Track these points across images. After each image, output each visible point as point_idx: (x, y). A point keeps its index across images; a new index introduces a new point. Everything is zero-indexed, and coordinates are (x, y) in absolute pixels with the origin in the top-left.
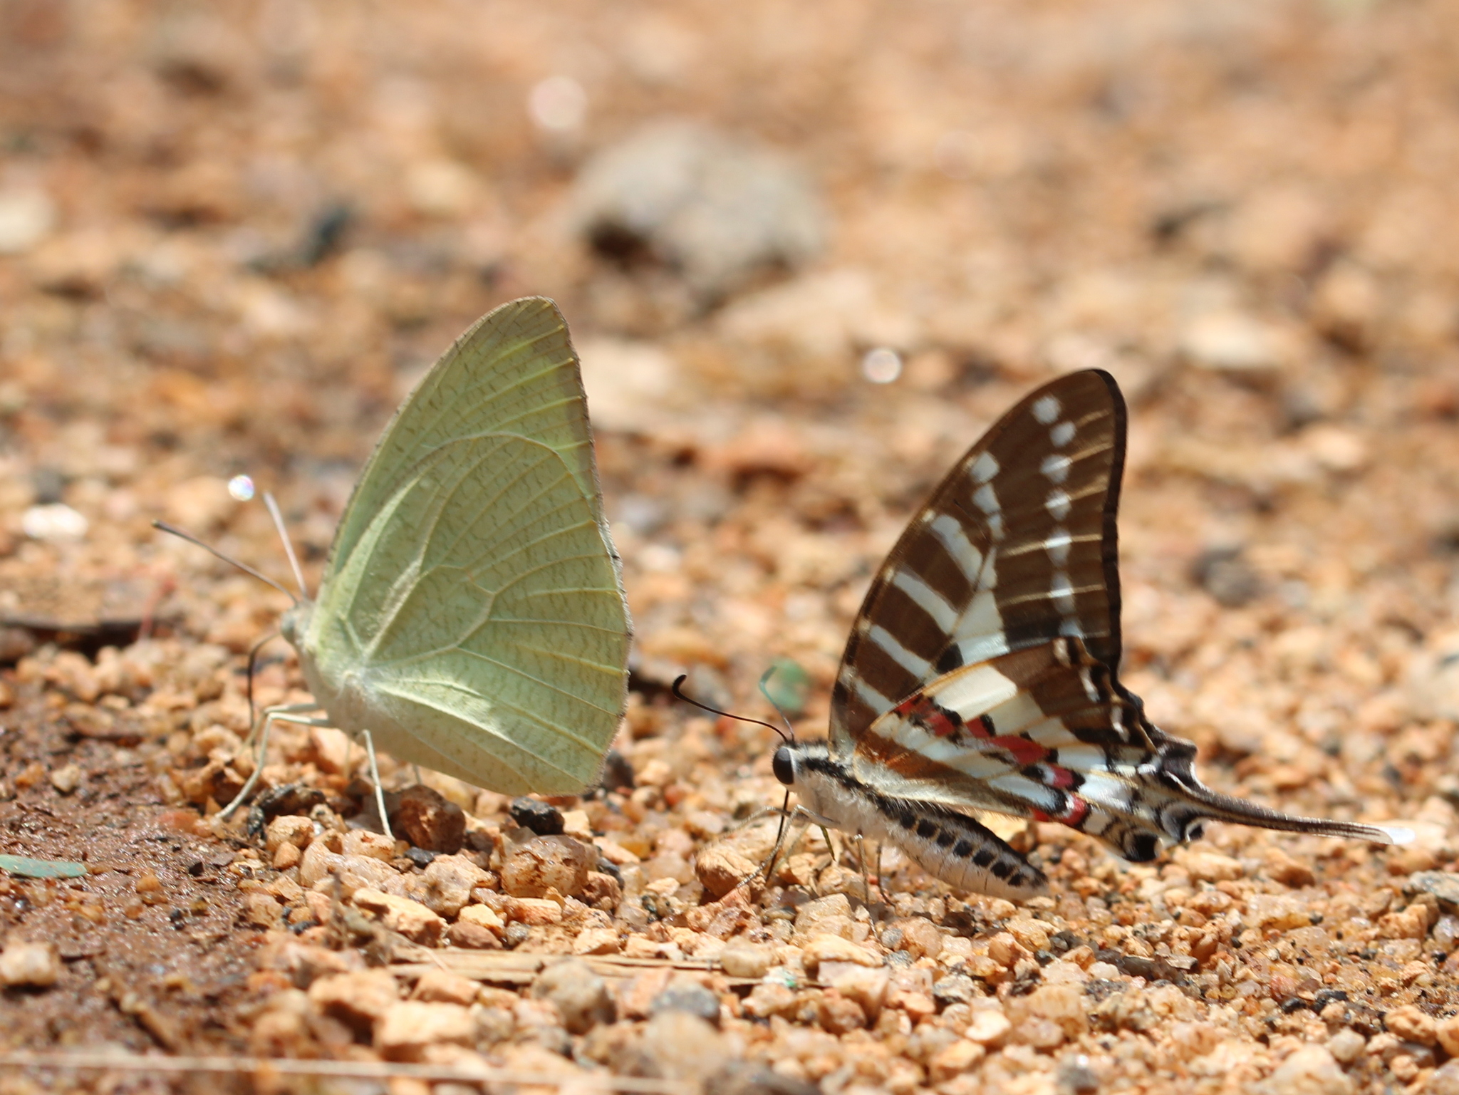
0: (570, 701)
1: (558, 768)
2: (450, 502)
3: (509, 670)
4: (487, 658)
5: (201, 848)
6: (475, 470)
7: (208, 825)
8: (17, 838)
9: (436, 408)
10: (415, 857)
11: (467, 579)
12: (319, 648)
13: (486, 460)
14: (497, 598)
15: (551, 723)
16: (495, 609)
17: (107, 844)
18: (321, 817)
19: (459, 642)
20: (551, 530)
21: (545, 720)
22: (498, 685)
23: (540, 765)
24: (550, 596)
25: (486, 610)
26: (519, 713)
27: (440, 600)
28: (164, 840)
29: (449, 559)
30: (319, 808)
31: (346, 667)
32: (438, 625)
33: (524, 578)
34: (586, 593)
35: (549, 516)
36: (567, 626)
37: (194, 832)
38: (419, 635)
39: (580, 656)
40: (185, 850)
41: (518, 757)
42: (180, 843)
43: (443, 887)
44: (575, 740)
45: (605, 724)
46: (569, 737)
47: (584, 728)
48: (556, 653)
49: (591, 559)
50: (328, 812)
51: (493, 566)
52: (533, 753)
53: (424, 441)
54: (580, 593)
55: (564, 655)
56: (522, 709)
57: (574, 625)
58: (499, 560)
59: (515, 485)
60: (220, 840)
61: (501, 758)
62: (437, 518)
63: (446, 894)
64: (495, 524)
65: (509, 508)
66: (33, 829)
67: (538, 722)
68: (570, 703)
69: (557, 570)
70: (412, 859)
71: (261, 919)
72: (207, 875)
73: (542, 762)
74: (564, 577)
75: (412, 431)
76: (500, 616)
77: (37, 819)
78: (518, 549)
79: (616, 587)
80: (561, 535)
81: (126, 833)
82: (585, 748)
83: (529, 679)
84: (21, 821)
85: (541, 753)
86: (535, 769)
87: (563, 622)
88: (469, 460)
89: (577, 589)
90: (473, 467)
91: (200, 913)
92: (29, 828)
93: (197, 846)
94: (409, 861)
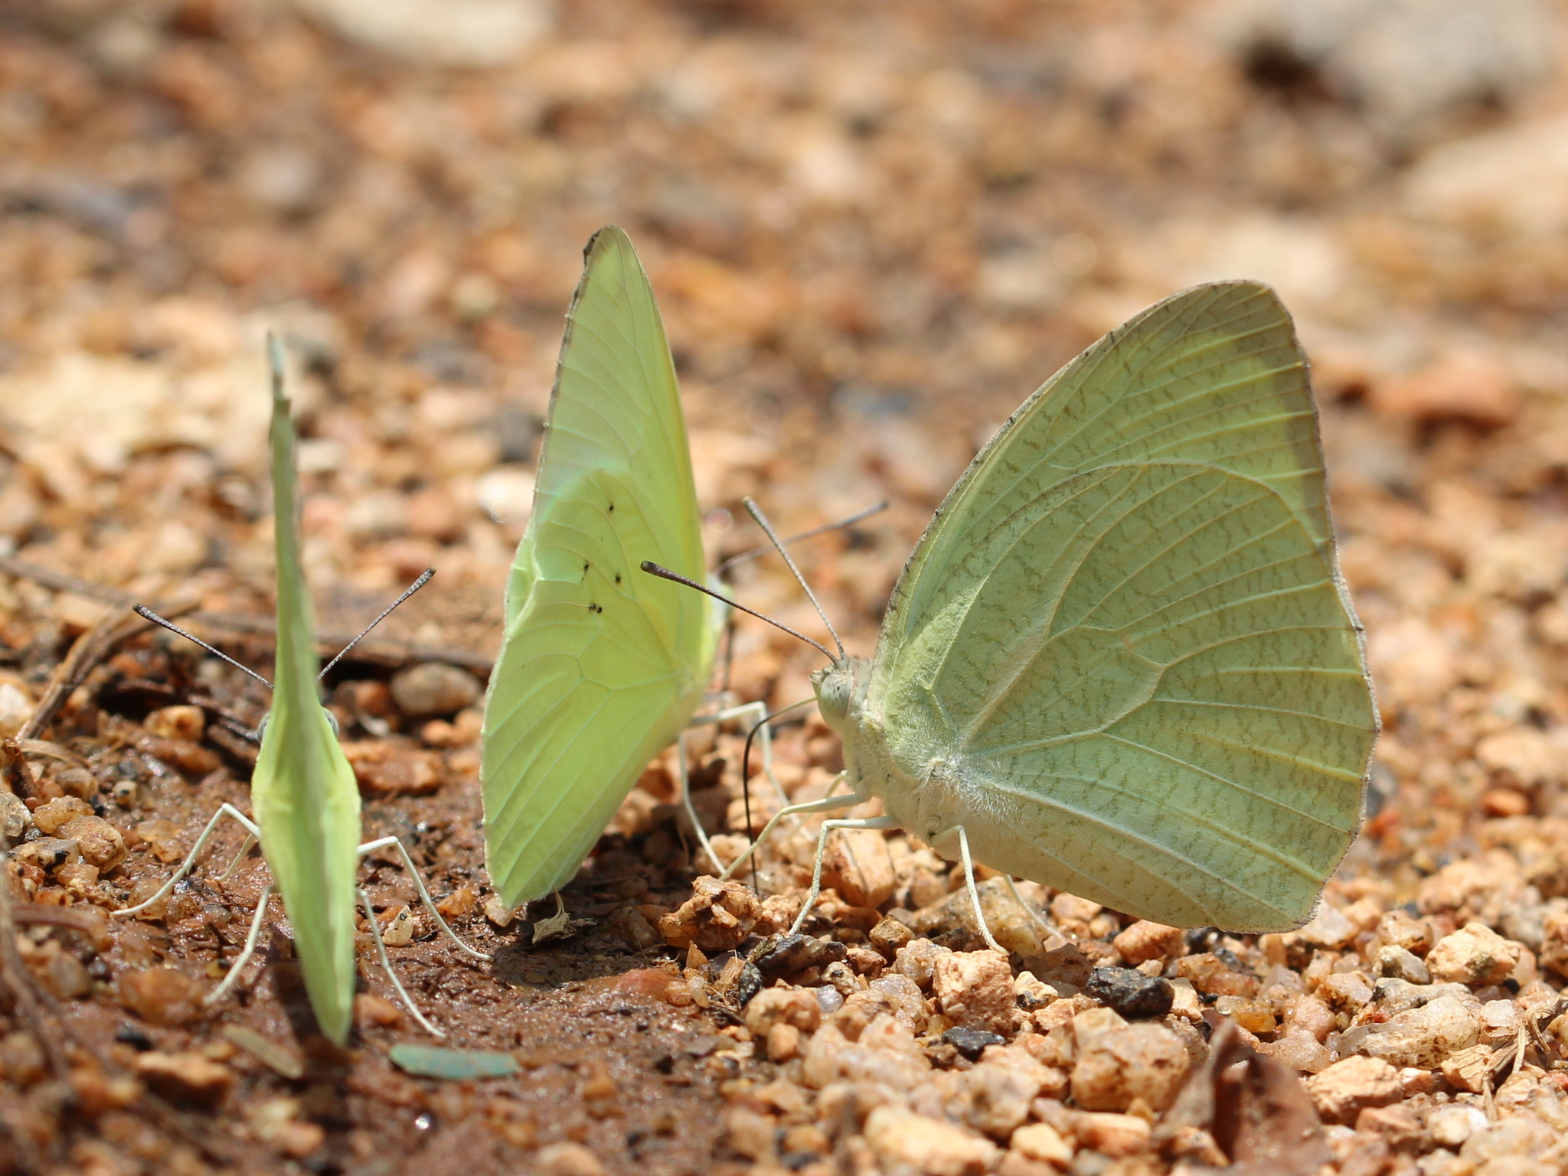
0: (1275, 810)
1: (1256, 897)
2: (1100, 545)
3: (1183, 766)
4: (1147, 748)
5: (675, 1026)
6: (1143, 506)
7: (688, 989)
8: (431, 1005)
9: (1076, 418)
10: (960, 1042)
11: (1119, 644)
12: (888, 726)
13: (1162, 494)
14: (1167, 671)
15: (1245, 837)
16: (1163, 686)
17: (550, 1016)
18: (838, 979)
19: (1104, 727)
20: (1261, 591)
21: (1236, 833)
22: (1166, 785)
23: (1227, 893)
24: (1255, 674)
25: (1150, 686)
26: (1198, 822)
27: (1077, 669)
28: (626, 1013)
29: (1093, 619)
30: (834, 966)
31: (932, 753)
32: (1072, 702)
33: (1214, 649)
34: (1312, 674)
35: (1259, 573)
36: (1278, 715)
37: (668, 999)
38: (1043, 713)
39: (1296, 753)
40: (655, 1032)
41: (1196, 882)
42: (647, 1018)
43: (991, 1099)
44: (1280, 861)
45: (1328, 843)
46: (1274, 858)
47: (1295, 846)
48: (1256, 747)
49: (1323, 632)
50: (848, 972)
51: (1164, 631)
52: (1218, 877)
53: (1054, 458)
54: (1303, 674)
55: (1271, 751)
56: (1204, 818)
57: (1290, 715)
58: (1174, 624)
59: (1206, 529)
60: (702, 1010)
61: (1170, 881)
62: (1077, 565)
63: (996, 1108)
64: (1172, 578)
65: (1196, 559)
66: (453, 992)
67: (1227, 836)
68: (1274, 813)
69: (1267, 643)
70: (955, 1045)
71: (746, 1145)
72: (682, 1072)
73: (1231, 888)
74: (1278, 652)
75: (1035, 446)
76: (1171, 695)
77: (459, 978)
78: (1208, 612)
79: (1360, 669)
80: (1278, 597)
81: (576, 1000)
82: (1295, 871)
83: (1212, 778)
84: (439, 978)
85: (1230, 876)
86: (1221, 895)
87: (1273, 709)
88: (1133, 492)
89: (1298, 669)
90: (1140, 503)
91: (666, 1132)
92: (447, 991)
93: (671, 1022)
94: (950, 1049)
